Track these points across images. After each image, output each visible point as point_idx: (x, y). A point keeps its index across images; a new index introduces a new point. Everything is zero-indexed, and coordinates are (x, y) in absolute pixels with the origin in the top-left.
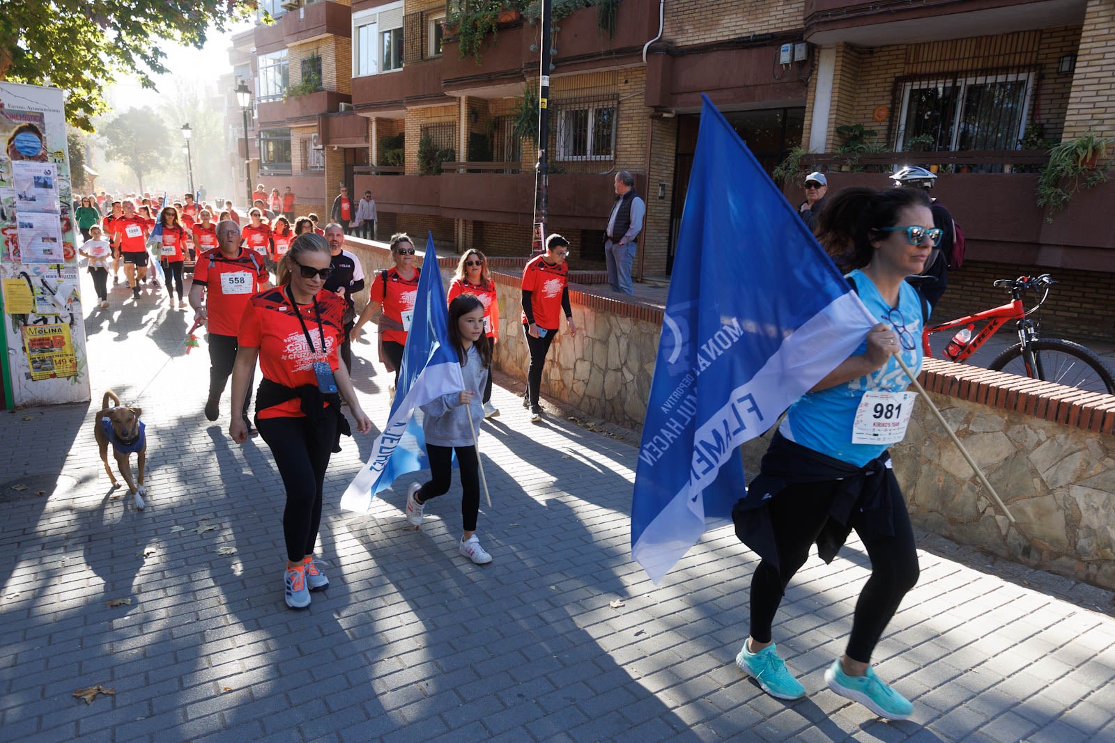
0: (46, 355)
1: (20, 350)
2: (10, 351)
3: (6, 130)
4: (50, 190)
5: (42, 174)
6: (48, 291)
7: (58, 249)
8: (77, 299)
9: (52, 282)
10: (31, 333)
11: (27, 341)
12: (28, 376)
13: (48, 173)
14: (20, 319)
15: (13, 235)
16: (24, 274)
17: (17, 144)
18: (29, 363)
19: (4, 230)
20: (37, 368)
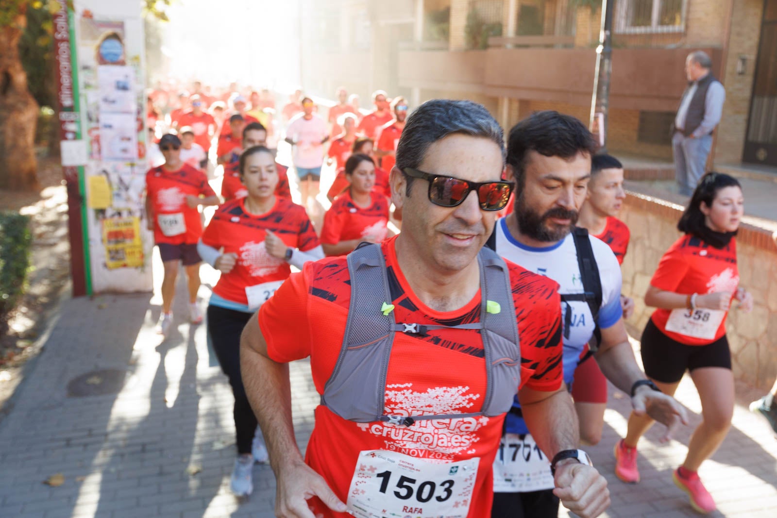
0: (120, 246)
1: (99, 241)
2: (91, 243)
3: (94, 38)
4: (128, 93)
5: (121, 78)
6: (122, 187)
7: (133, 147)
9: (126, 179)
10: (110, 225)
11: (105, 233)
12: (105, 265)
13: (127, 76)
14: (101, 212)
15: (97, 136)
16: (105, 172)
17: (103, 51)
18: (105, 253)
19: (90, 131)
20: (112, 258)
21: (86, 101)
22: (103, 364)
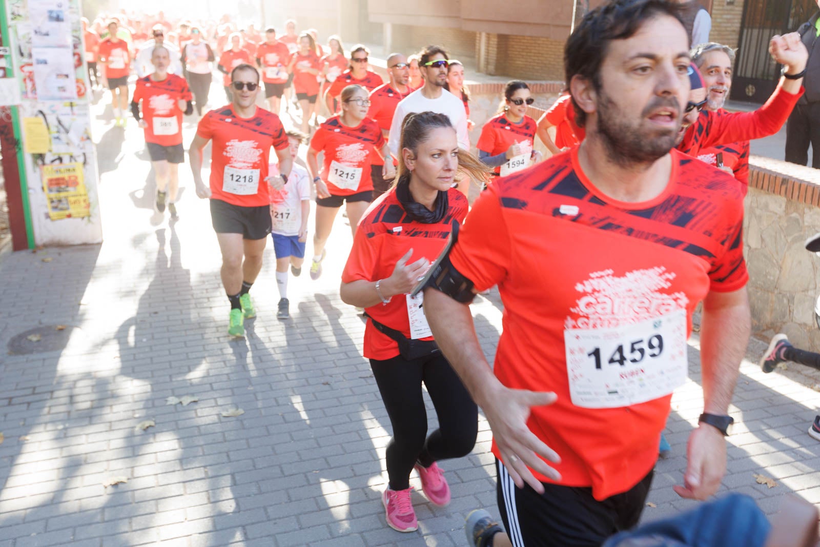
0: (62, 195)
1: (39, 190)
2: (31, 191)
4: (61, 24)
5: (54, 8)
6: (62, 130)
7: (70, 85)
8: (88, 138)
9: (66, 121)
10: (50, 172)
11: (45, 181)
12: (47, 216)
13: (60, 6)
14: (39, 157)
15: (31, 73)
16: (41, 112)
18: (48, 202)
19: (22, 67)
20: (55, 208)
21: (16, 32)
22: (46, 320)
